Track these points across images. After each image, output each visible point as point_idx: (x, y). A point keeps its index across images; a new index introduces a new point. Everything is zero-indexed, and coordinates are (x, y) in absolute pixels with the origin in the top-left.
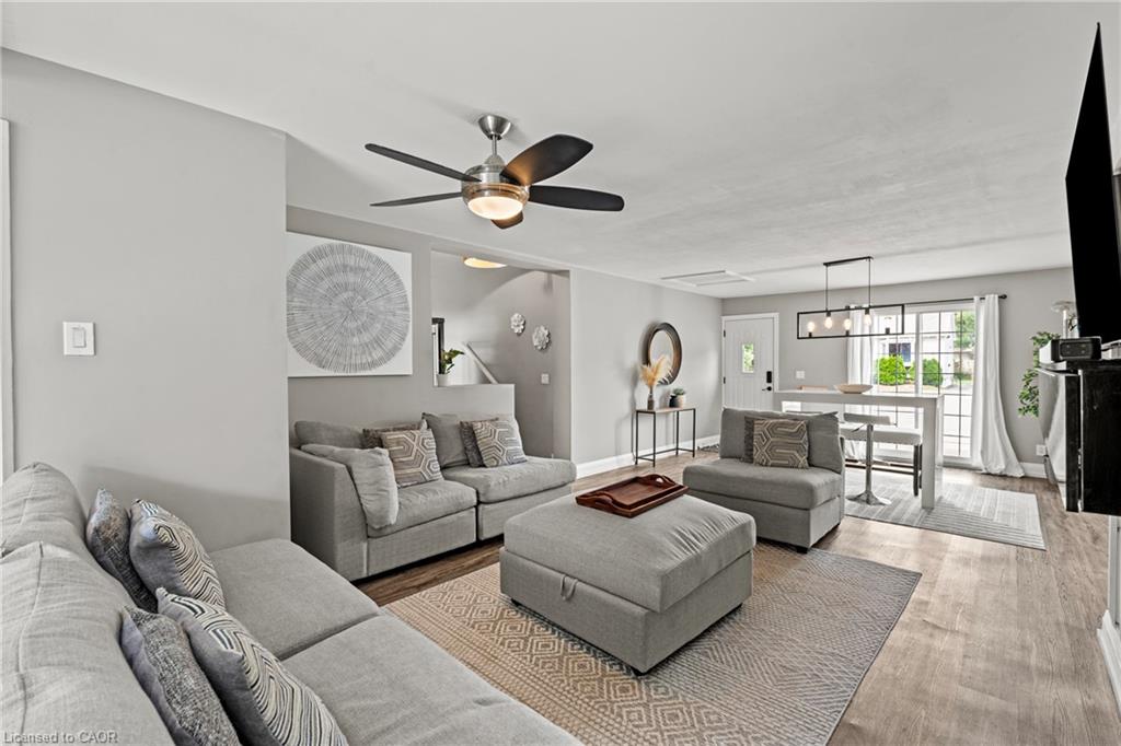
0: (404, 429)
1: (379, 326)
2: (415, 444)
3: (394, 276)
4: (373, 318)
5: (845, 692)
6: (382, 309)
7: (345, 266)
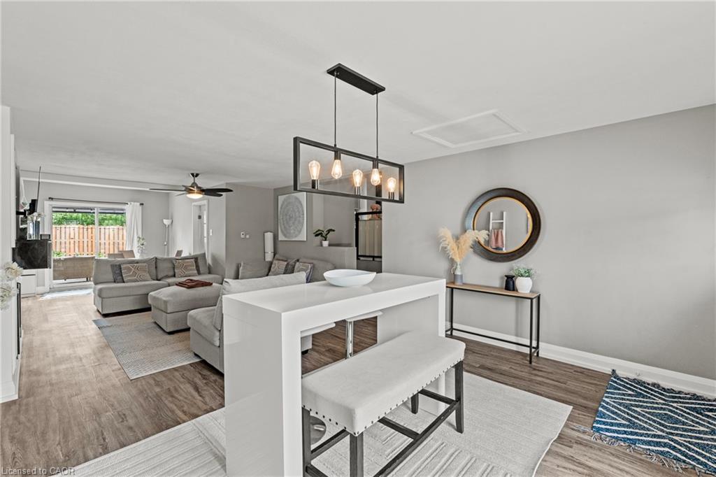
1: (296, 222)
3: (301, 203)
4: (295, 219)
6: (297, 216)
7: (289, 203)
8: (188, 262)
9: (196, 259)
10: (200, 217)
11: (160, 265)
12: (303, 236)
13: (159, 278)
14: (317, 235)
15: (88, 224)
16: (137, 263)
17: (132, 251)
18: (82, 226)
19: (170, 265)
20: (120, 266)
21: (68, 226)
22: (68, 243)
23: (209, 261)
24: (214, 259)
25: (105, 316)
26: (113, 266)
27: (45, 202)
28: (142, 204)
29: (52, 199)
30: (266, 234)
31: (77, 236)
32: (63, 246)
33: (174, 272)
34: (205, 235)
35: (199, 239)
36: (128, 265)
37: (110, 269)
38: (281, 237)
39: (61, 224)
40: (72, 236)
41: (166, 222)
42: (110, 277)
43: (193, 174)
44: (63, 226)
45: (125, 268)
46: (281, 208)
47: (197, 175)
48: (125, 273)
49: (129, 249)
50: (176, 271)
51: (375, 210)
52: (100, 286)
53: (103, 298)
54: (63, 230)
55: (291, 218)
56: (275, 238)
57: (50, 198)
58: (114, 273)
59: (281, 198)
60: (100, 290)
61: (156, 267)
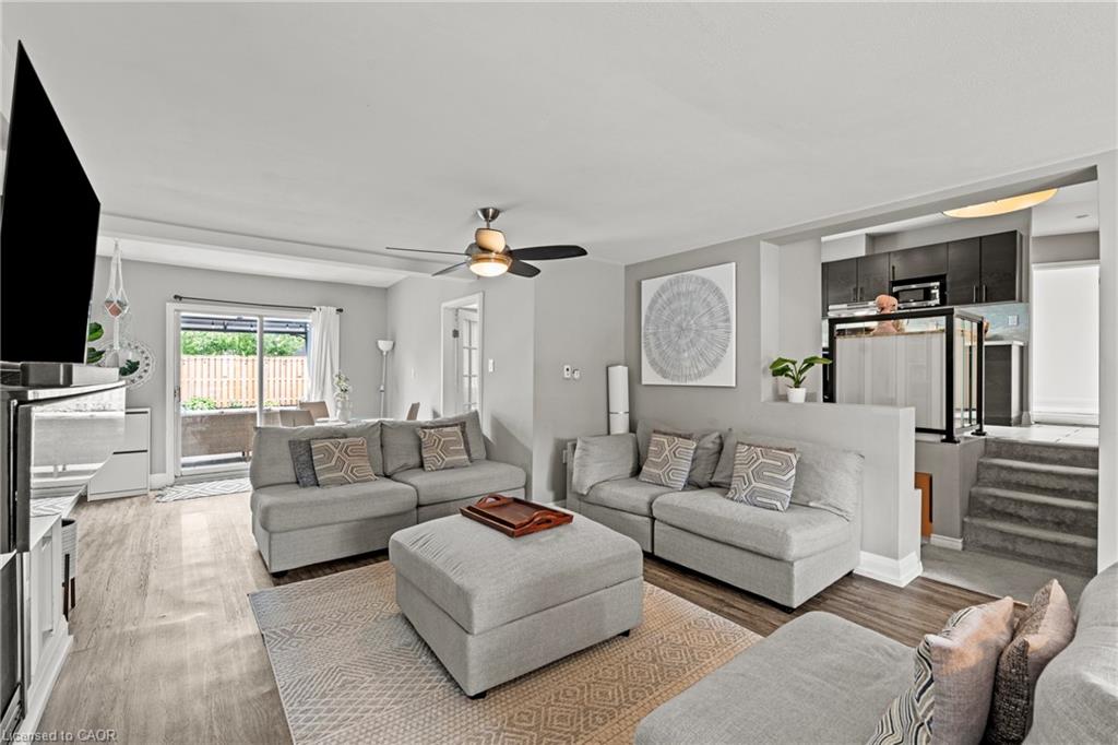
0: (665, 434)
1: (703, 340)
2: (668, 449)
3: (717, 291)
4: (699, 333)
5: (291, 705)
6: (706, 324)
7: (679, 294)
8: (448, 435)
9: (461, 424)
10: (456, 334)
11: (390, 438)
12: (725, 375)
13: (390, 470)
14: (776, 373)
15: (247, 354)
16: (345, 436)
17: (323, 404)
18: (238, 357)
19: (411, 442)
20: (308, 443)
21: (219, 357)
22: (219, 383)
23: (487, 430)
24: (497, 425)
25: (279, 577)
26: (293, 444)
27: (168, 304)
28: (340, 310)
29: (181, 298)
30: (610, 369)
31: (231, 371)
32: (212, 388)
33: (421, 457)
34: (466, 372)
35: (454, 381)
36: (327, 443)
37: (287, 448)
38: (649, 376)
39: (210, 353)
40: (225, 374)
41: (384, 345)
42: (286, 471)
43: (485, 212)
44: (212, 357)
45: (320, 451)
46: (651, 308)
47: (496, 213)
48: (321, 462)
49: (318, 400)
50: (424, 456)
51: (887, 311)
52: (266, 499)
53: (271, 533)
54: (212, 362)
55: (682, 330)
56: (634, 378)
57: (176, 297)
58: (295, 460)
59: (650, 288)
60: (266, 511)
61: (382, 446)
